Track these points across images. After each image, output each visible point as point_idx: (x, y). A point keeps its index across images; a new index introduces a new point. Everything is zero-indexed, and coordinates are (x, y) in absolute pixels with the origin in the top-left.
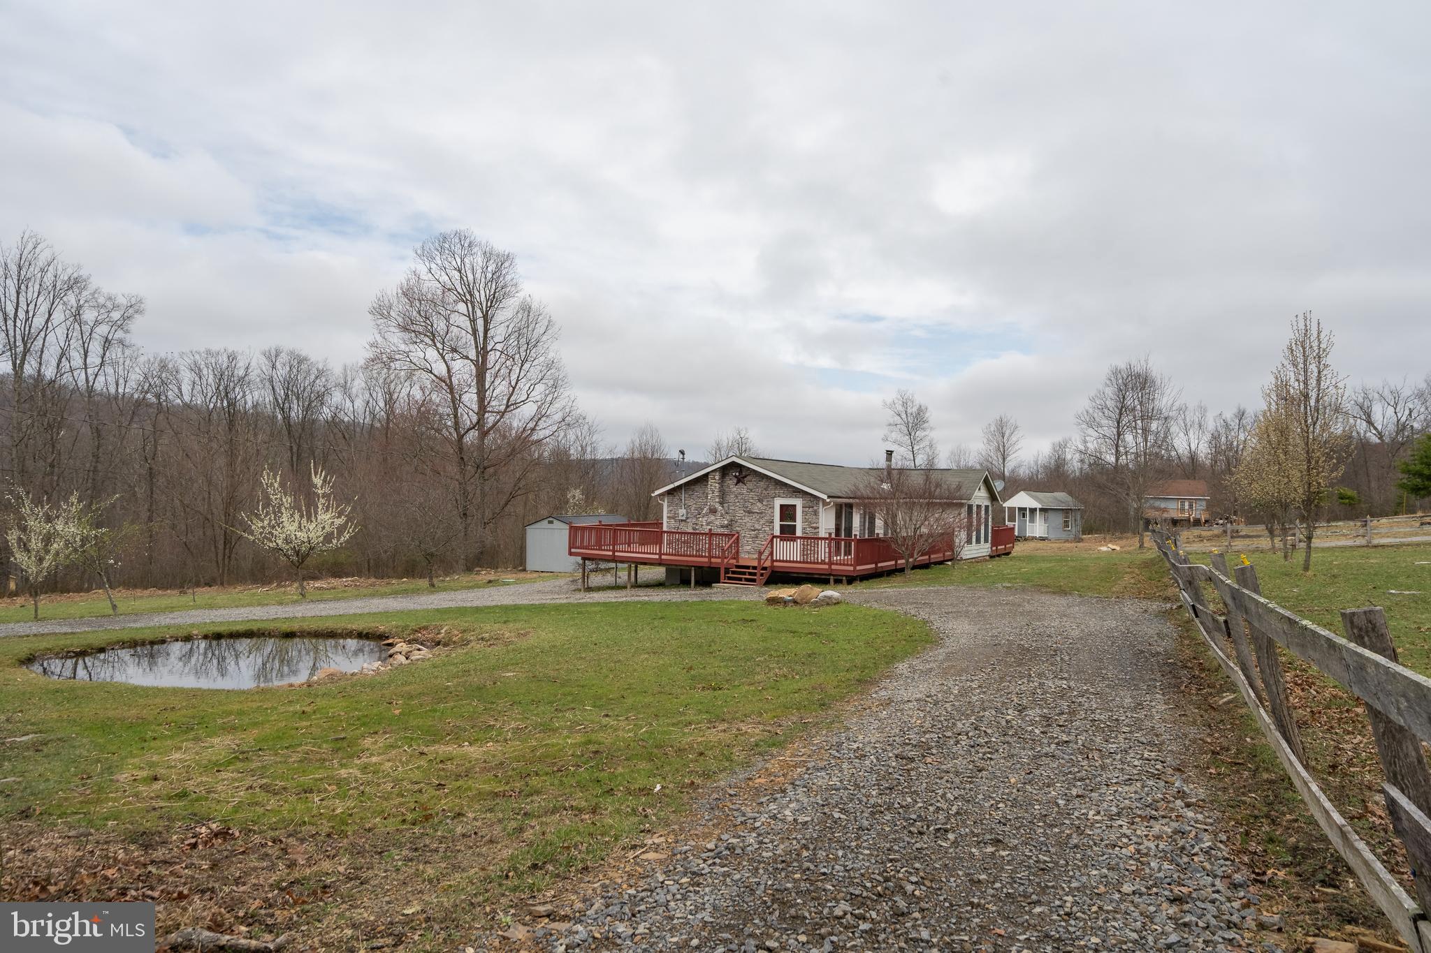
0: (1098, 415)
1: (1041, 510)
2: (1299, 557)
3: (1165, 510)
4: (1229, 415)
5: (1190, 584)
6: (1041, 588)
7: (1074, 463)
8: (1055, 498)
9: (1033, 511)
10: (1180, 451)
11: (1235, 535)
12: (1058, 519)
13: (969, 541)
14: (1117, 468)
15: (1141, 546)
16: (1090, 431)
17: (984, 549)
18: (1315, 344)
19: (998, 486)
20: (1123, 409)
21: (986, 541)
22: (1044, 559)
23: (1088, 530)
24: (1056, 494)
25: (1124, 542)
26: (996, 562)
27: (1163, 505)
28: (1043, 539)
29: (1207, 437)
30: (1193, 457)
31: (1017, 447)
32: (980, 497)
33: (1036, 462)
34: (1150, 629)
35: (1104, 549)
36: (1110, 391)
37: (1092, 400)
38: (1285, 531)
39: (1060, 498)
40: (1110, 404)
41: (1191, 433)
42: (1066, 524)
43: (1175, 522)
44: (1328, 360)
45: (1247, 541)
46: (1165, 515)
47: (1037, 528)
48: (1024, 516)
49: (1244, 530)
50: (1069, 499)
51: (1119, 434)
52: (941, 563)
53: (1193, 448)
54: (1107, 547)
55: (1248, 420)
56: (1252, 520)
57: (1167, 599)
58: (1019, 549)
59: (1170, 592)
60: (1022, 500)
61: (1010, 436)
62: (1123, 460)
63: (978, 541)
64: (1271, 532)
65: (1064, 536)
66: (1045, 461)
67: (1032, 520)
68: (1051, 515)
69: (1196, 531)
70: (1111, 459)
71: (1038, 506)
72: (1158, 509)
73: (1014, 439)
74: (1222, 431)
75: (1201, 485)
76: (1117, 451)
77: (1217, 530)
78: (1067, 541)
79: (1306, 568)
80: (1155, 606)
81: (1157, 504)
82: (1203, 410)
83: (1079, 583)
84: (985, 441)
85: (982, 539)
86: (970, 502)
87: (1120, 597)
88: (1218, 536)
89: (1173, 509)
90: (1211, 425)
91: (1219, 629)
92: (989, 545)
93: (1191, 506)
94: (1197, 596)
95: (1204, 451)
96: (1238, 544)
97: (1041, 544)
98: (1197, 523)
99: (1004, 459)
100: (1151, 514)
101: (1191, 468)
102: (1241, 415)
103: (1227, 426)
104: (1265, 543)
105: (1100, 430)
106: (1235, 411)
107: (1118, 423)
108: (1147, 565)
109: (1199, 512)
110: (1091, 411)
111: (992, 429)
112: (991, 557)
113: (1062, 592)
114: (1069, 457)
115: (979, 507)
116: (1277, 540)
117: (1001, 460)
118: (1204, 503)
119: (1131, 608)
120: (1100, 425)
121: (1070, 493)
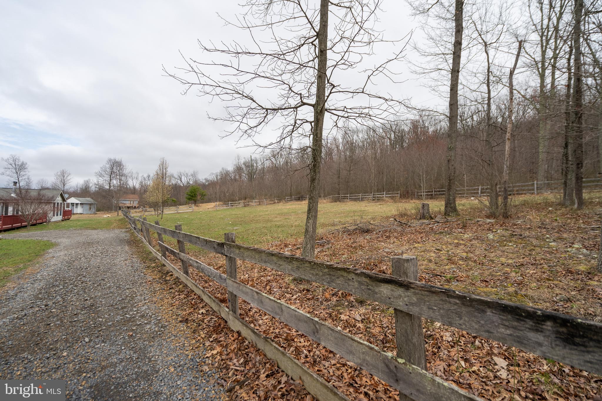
0: (103, 173)
1: (80, 204)
2: (161, 216)
3: (125, 204)
4: (145, 176)
5: (134, 223)
6: (87, 228)
7: (93, 188)
8: (87, 200)
9: (77, 204)
10: (130, 186)
11: (146, 211)
12: (87, 207)
13: (54, 215)
14: (109, 190)
15: (118, 215)
16: (100, 178)
17: (60, 218)
18: (165, 166)
19: (66, 196)
20: (112, 173)
21: (60, 215)
22: (84, 220)
23: (98, 210)
24: (87, 198)
25: (111, 214)
26: (65, 222)
27: (125, 202)
28: (81, 214)
29: (139, 182)
30: (134, 188)
31: (70, 181)
32: (59, 200)
33: (77, 187)
34: (123, 235)
35: (105, 216)
36: (108, 166)
37: (101, 168)
38: (158, 210)
39: (89, 200)
40: (108, 170)
41: (134, 180)
42: (90, 208)
43: (128, 207)
44: (167, 170)
45: (149, 213)
46: (125, 205)
47: (79, 210)
48: (73, 206)
49: (148, 209)
50: (92, 200)
51: (111, 180)
52: (41, 223)
53: (134, 185)
54: (106, 216)
55: (151, 178)
56: (150, 207)
57: (127, 228)
58: (73, 217)
59: (128, 227)
60: (73, 200)
61: (67, 177)
62: (112, 188)
63: (57, 215)
64: (155, 210)
65: (90, 212)
66: (81, 186)
67: (77, 207)
68: (84, 206)
69: (135, 210)
70: (107, 187)
71: (79, 202)
72: (123, 204)
73: (69, 178)
74: (143, 180)
75: (136, 196)
76: (110, 185)
77: (141, 209)
78: (91, 214)
79: (162, 219)
80: (124, 230)
81: (123, 202)
82: (138, 174)
83: (100, 226)
84: (56, 178)
85: (59, 214)
86: (55, 202)
87: (113, 229)
88: (141, 211)
89: (128, 203)
90: (140, 179)
91: (140, 231)
92: (61, 216)
93: (133, 203)
94: (135, 225)
95: (137, 186)
96: (147, 213)
97: (80, 216)
98: (135, 208)
99: (64, 185)
100: (121, 205)
101: (134, 191)
102: (149, 176)
103: (145, 179)
104: (153, 213)
105: (104, 178)
106: (147, 175)
107: (111, 176)
108: (120, 220)
109: (136, 204)
110: (101, 172)
111: (59, 174)
112: (62, 220)
113: (95, 229)
114: (91, 185)
115: (58, 203)
116: (156, 212)
117: (63, 186)
118: (137, 202)
119: (117, 231)
120: (104, 176)
121: (92, 198)
